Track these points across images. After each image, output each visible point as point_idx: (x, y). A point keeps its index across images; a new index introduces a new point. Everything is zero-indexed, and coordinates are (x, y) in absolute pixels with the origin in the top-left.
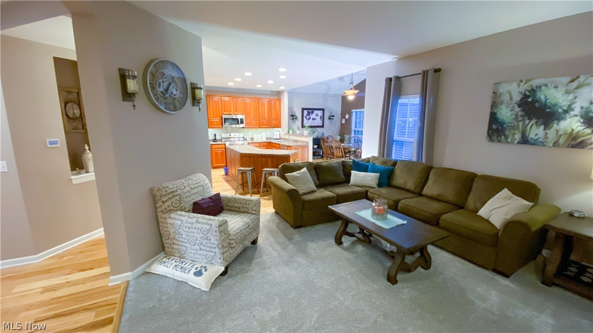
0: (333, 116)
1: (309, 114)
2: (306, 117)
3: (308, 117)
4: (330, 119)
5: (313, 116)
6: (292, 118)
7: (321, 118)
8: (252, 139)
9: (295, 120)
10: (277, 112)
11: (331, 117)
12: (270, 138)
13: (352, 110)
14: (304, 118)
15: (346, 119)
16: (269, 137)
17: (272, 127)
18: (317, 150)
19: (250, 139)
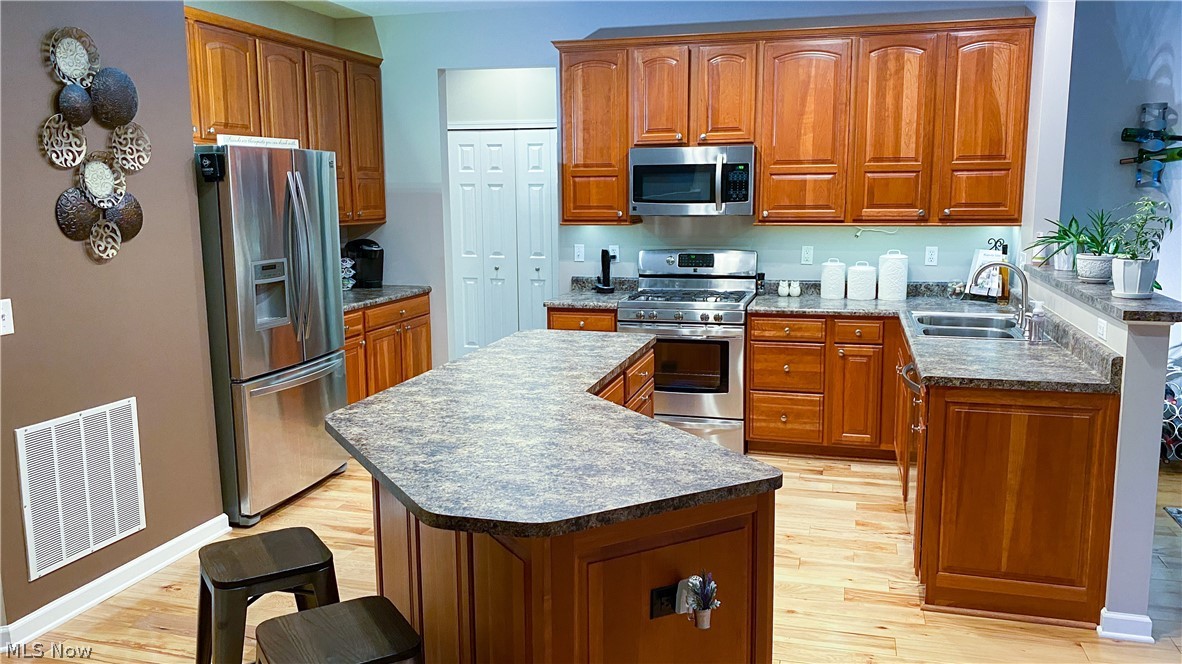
8: (812, 288)
9: (1153, 164)
10: (992, 114)
12: (943, 287)
16: (932, 278)
17: (946, 220)
19: (796, 289)
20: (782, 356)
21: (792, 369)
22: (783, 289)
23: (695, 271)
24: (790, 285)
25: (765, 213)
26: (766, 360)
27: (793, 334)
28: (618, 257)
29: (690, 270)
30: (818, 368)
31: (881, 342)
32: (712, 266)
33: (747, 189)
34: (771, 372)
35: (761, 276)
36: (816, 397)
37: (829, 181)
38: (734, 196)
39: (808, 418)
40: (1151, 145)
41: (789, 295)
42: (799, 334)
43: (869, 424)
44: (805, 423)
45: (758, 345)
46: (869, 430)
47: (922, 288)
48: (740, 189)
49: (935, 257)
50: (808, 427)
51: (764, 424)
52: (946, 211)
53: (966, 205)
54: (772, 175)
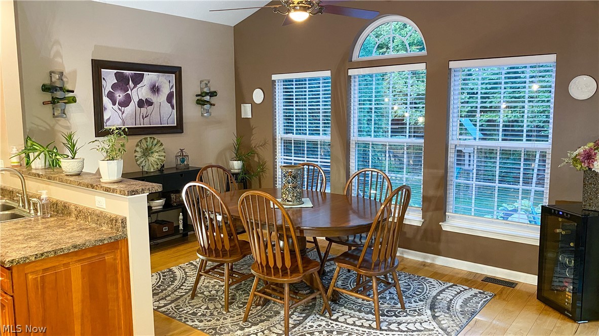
0: (213, 94)
1: (122, 83)
2: (111, 96)
3: (120, 96)
4: (200, 102)
5: (140, 92)
6: (48, 97)
7: (169, 98)
9: (61, 103)
11: (207, 98)
13: (274, 77)
14: (106, 101)
15: (254, 105)
18: (162, 217)
40: (59, 94)
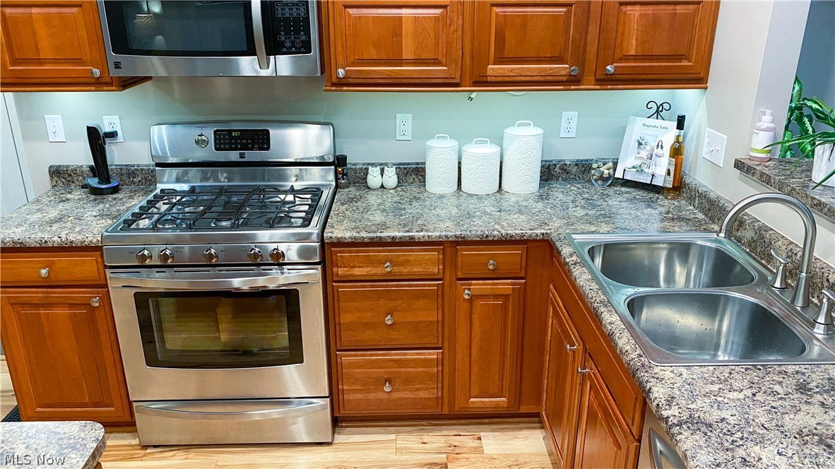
8: (413, 173)
12: (584, 168)
20: (382, 302)
21: (396, 318)
22: (374, 178)
23: (242, 156)
24: (382, 171)
25: (341, 72)
26: (357, 309)
27: (396, 269)
28: (120, 133)
29: (234, 156)
30: (432, 316)
31: (522, 274)
32: (268, 148)
33: (308, 33)
34: (367, 326)
35: (340, 161)
36: (433, 355)
37: (436, 19)
38: (288, 44)
39: (422, 382)
41: (382, 186)
42: (405, 270)
43: (506, 382)
44: (417, 390)
45: (344, 288)
46: (506, 391)
47: (557, 169)
48: (297, 33)
49: (574, 125)
50: (422, 394)
51: (359, 396)
52: (609, 67)
53: (636, 58)
54: (346, 7)
